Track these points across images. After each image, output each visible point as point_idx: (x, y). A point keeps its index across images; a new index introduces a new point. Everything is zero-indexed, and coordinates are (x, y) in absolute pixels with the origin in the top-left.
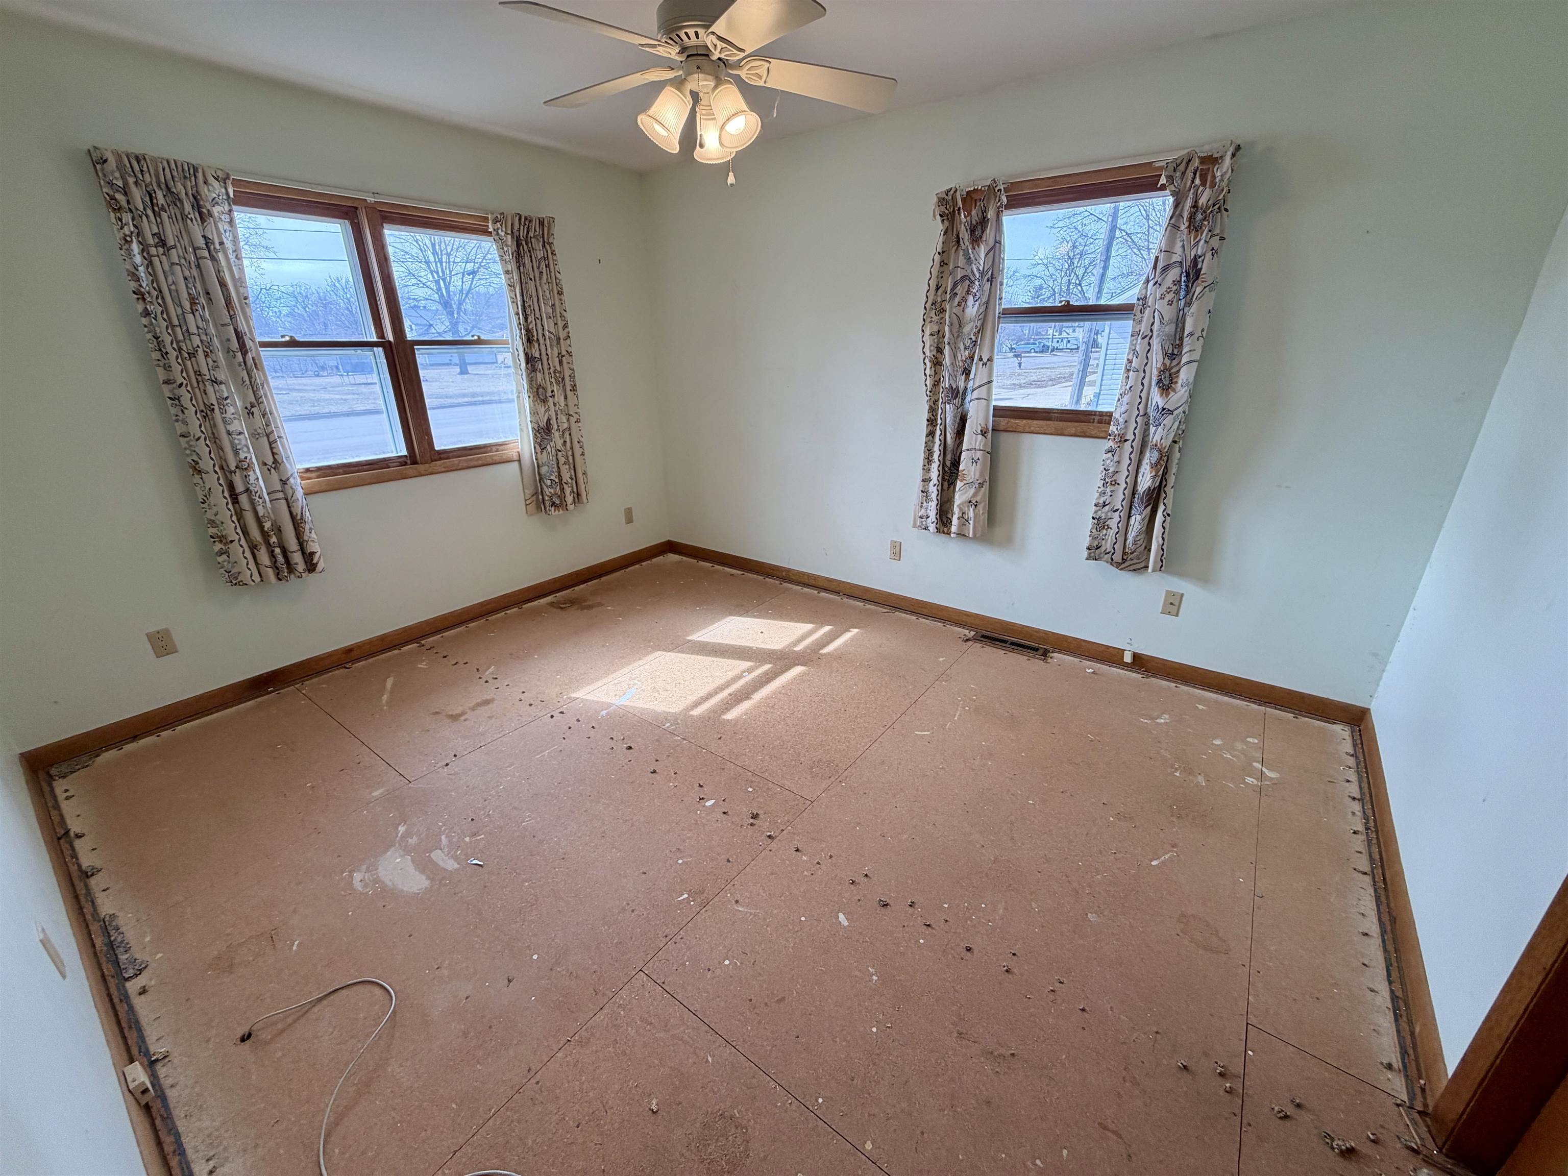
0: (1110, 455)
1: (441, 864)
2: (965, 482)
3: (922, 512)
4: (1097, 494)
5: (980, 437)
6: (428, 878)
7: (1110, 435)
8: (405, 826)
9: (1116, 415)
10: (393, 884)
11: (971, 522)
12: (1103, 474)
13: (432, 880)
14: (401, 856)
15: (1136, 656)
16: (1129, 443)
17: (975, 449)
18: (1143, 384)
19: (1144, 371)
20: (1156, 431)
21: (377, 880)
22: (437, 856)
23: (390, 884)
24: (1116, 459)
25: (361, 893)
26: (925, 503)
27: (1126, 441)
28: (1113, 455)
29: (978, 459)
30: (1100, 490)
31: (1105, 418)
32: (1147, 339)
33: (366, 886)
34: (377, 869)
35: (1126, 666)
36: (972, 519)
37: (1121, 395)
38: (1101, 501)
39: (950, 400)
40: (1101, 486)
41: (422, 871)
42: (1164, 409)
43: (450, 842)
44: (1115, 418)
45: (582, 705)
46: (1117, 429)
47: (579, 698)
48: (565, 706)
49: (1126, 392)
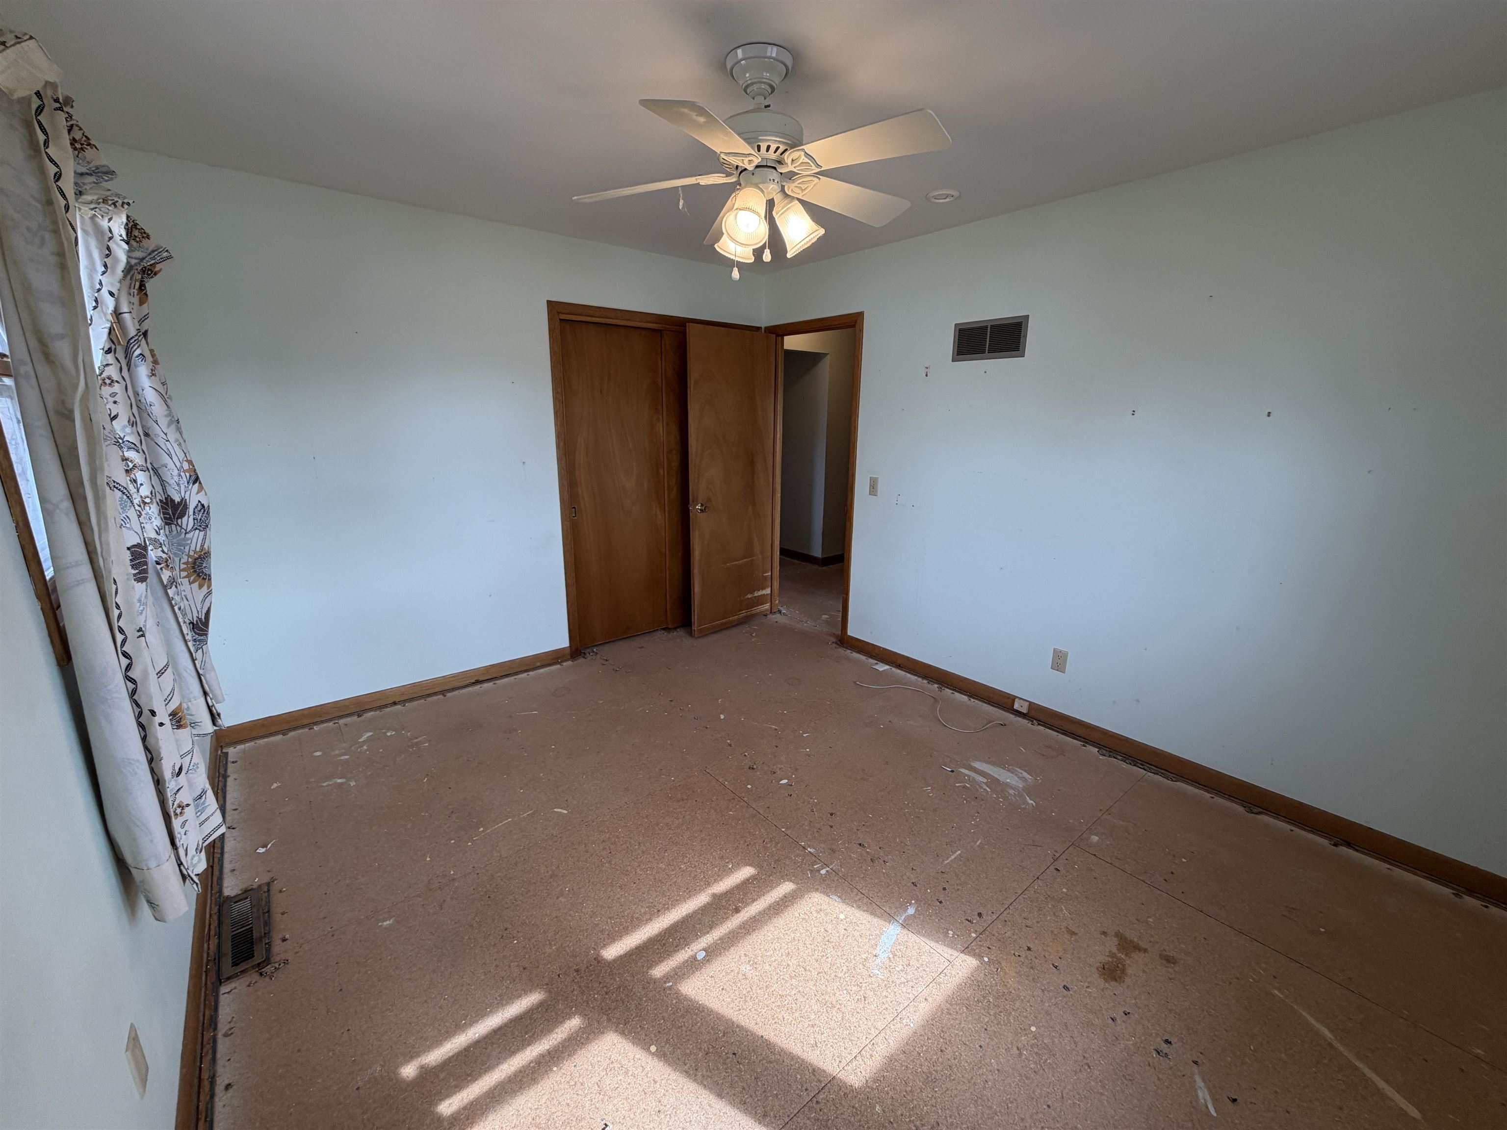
1: (974, 774)
8: (1029, 802)
14: (1007, 782)
18: (153, 486)
19: (148, 468)
20: (205, 535)
34: (1017, 778)
41: (980, 770)
42: (206, 507)
44: (150, 539)
45: (950, 932)
46: (163, 552)
47: (962, 952)
48: (974, 935)
49: (148, 500)
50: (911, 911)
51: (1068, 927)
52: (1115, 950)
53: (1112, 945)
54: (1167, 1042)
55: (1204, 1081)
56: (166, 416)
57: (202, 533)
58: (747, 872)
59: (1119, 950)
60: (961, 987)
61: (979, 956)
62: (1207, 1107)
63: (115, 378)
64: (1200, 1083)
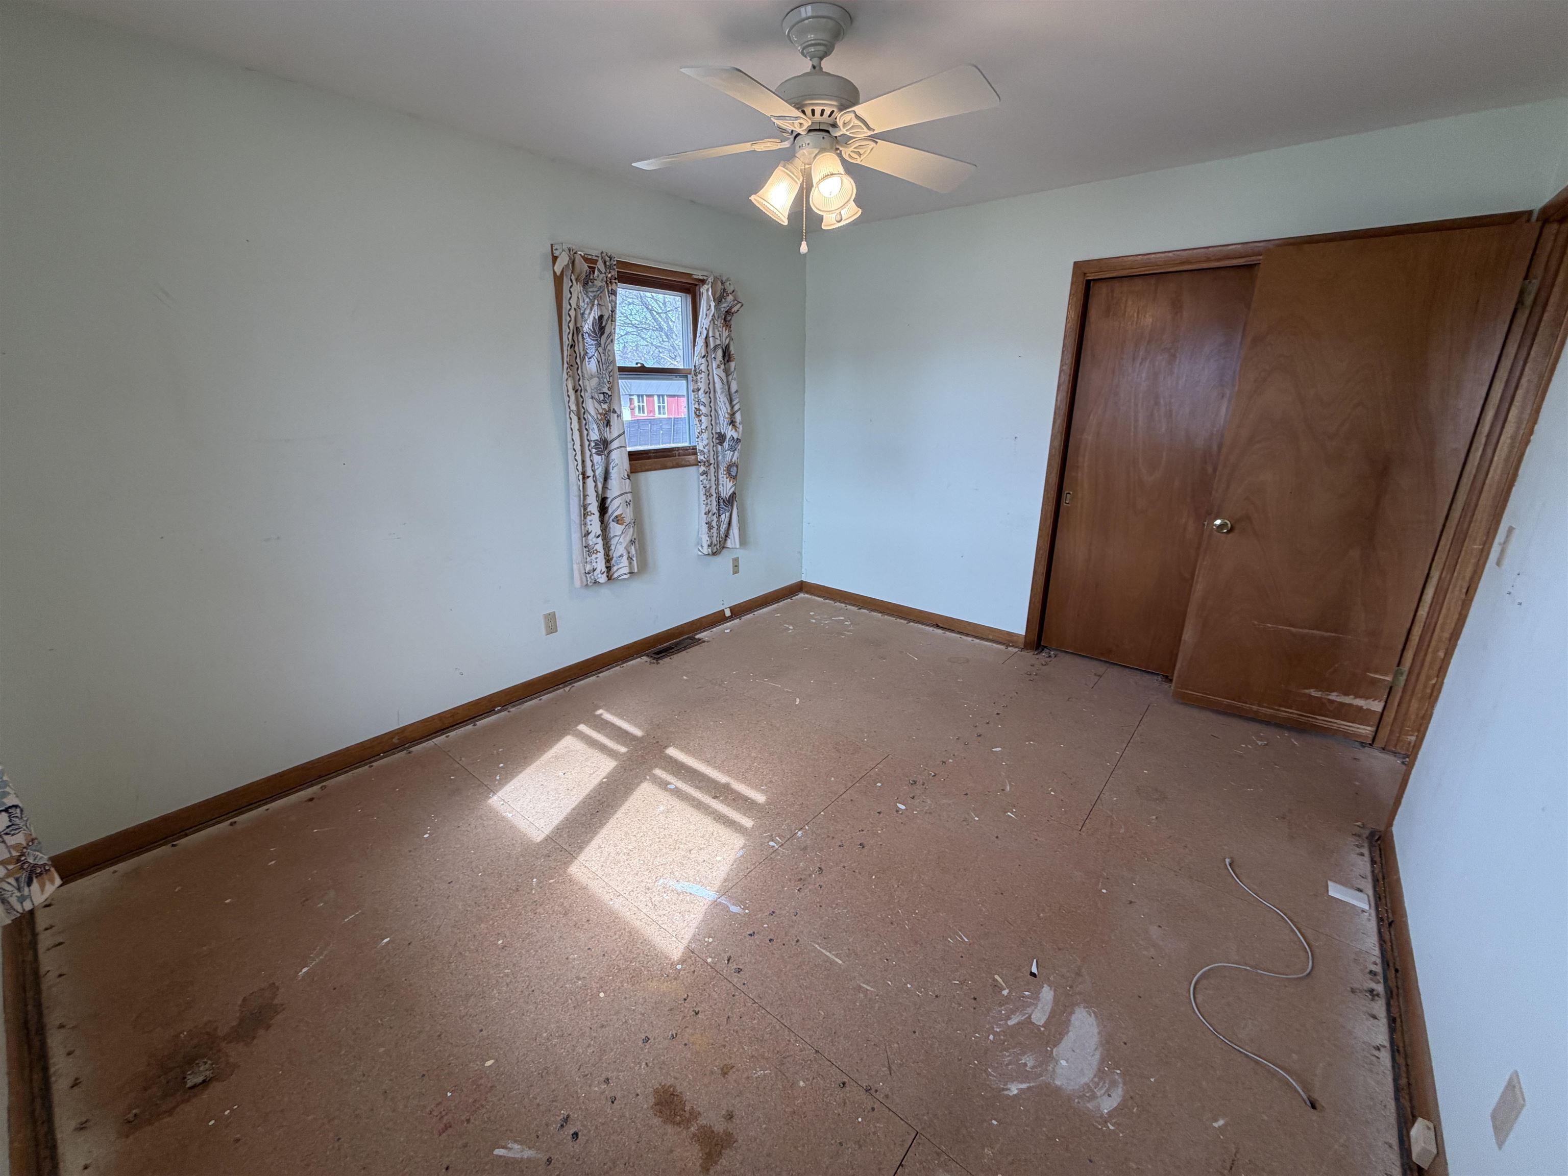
0: (705, 476)
1: (1048, 1008)
2: (625, 524)
3: (588, 568)
4: (704, 506)
5: (628, 480)
6: (1072, 1013)
7: (700, 462)
8: (1009, 1086)
9: (700, 447)
10: (1096, 1049)
11: (634, 559)
12: (704, 490)
13: (1073, 1005)
14: (1057, 1062)
15: (732, 609)
16: (712, 465)
17: (626, 493)
18: (712, 425)
19: (711, 416)
20: (734, 454)
21: (1101, 1074)
22: (1039, 1017)
23: (1097, 1056)
24: (709, 479)
25: (1124, 1084)
26: (588, 557)
27: (711, 464)
28: (707, 476)
29: (630, 501)
30: (705, 502)
31: (693, 451)
32: (708, 394)
33: (1114, 1084)
34: (1086, 1084)
35: (731, 618)
36: (635, 556)
37: (699, 433)
38: (707, 510)
39: (601, 451)
40: (705, 499)
41: (1068, 1022)
42: (738, 439)
43: (1013, 1012)
44: (699, 450)
45: (711, 940)
46: (704, 457)
47: (688, 947)
48: (709, 960)
49: (703, 431)
50: (735, 909)
51: (734, 1070)
52: (702, 1121)
53: (712, 1119)
54: (575, 1135)
55: (529, 1160)
56: (721, 389)
57: (732, 453)
58: (760, 798)
59: (703, 1127)
60: (646, 942)
61: (683, 961)
62: (503, 1147)
63: (703, 370)
64: (528, 1153)
